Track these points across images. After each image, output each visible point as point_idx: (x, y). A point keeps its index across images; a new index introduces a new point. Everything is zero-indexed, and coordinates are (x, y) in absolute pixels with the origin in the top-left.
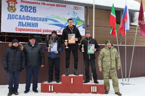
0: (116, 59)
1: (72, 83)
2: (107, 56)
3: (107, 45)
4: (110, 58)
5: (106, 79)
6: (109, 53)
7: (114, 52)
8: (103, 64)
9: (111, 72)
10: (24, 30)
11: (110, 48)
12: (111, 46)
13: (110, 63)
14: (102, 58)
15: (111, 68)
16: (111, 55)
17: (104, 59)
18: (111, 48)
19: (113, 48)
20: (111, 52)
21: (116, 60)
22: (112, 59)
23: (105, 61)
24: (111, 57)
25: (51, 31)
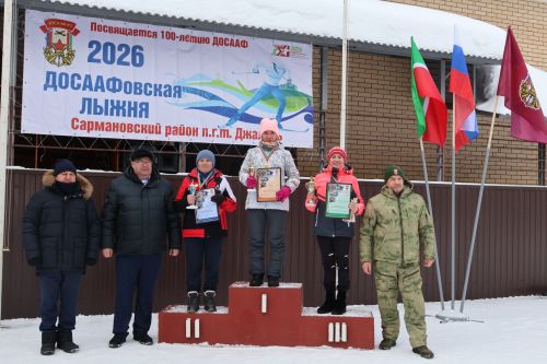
1: (264, 310)
2: (388, 222)
3: (391, 183)
4: (399, 229)
5: (383, 301)
6: (397, 211)
7: (412, 207)
9: (402, 276)
10: (99, 126)
11: (398, 195)
13: (399, 245)
15: (403, 261)
16: (404, 217)
17: (379, 232)
18: (402, 196)
19: (408, 195)
20: (403, 209)
21: (421, 235)
22: (405, 231)
24: (401, 224)
25: (195, 132)
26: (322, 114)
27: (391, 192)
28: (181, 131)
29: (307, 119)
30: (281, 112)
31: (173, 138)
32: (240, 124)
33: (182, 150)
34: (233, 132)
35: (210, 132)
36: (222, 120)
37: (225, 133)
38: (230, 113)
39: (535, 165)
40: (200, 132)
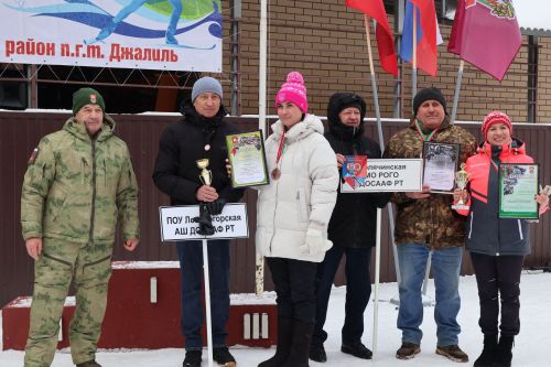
0: (117, 195)
2: (73, 177)
3: (83, 115)
4: (89, 188)
6: (89, 161)
7: (113, 157)
8: (50, 218)
9: (82, 263)
11: (94, 136)
12: (100, 125)
13: (87, 215)
14: (45, 185)
16: (99, 171)
17: (58, 193)
18: (99, 138)
19: (107, 138)
20: (100, 158)
21: (119, 203)
22: (99, 194)
23: (61, 202)
24: (94, 180)
25: (50, 49)
26: (235, 23)
27: (83, 130)
28: (29, 47)
29: (213, 30)
30: (175, 20)
31: (19, 59)
32: (115, 38)
33: (32, 77)
34: (106, 50)
35: (72, 50)
36: (89, 33)
37: (94, 51)
38: (102, 22)
39: (524, 95)
40: (58, 49)
